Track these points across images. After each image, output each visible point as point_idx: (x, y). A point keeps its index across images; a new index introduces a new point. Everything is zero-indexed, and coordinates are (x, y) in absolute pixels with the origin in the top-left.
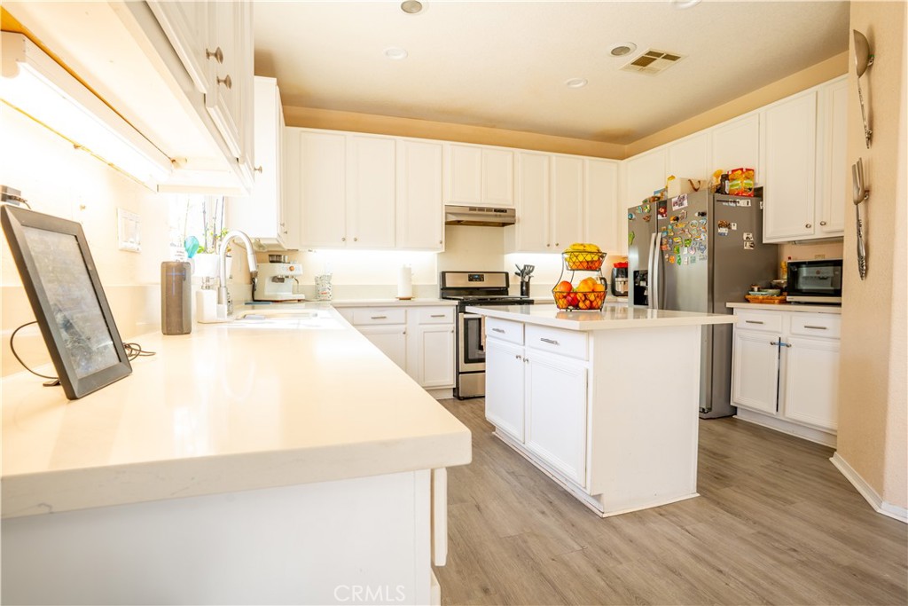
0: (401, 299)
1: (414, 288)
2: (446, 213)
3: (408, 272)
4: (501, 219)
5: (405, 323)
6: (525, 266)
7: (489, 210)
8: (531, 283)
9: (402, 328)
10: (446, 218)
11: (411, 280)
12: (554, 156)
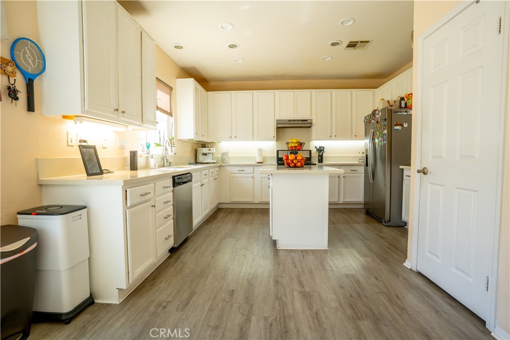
0: (258, 163)
1: (264, 158)
2: (277, 124)
3: (260, 151)
4: (305, 125)
5: (253, 173)
6: (320, 147)
7: (298, 120)
8: (324, 155)
9: (252, 175)
10: (277, 125)
11: (262, 154)
12: (334, 91)
